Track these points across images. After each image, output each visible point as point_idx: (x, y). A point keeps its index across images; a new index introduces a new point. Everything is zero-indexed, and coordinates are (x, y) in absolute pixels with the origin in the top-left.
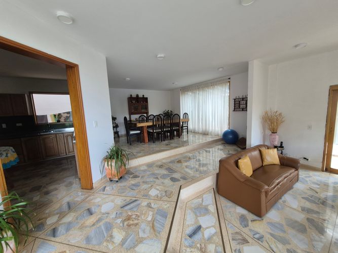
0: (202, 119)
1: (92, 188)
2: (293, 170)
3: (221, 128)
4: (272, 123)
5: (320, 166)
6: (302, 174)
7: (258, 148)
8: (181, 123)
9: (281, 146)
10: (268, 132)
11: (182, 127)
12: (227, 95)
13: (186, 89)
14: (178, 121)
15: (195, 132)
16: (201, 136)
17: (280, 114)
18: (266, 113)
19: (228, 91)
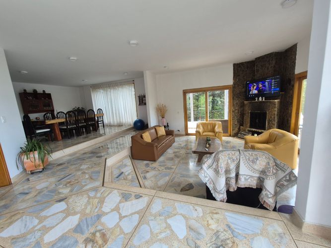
0: (116, 114)
1: (10, 184)
2: (171, 136)
3: (132, 119)
4: (162, 112)
5: (184, 133)
6: (177, 139)
7: (155, 128)
8: (96, 118)
9: (168, 126)
10: (161, 118)
11: (98, 121)
12: (134, 93)
13: (97, 87)
14: (93, 116)
15: (110, 126)
16: (116, 128)
17: (165, 106)
18: (158, 106)
19: (133, 90)
